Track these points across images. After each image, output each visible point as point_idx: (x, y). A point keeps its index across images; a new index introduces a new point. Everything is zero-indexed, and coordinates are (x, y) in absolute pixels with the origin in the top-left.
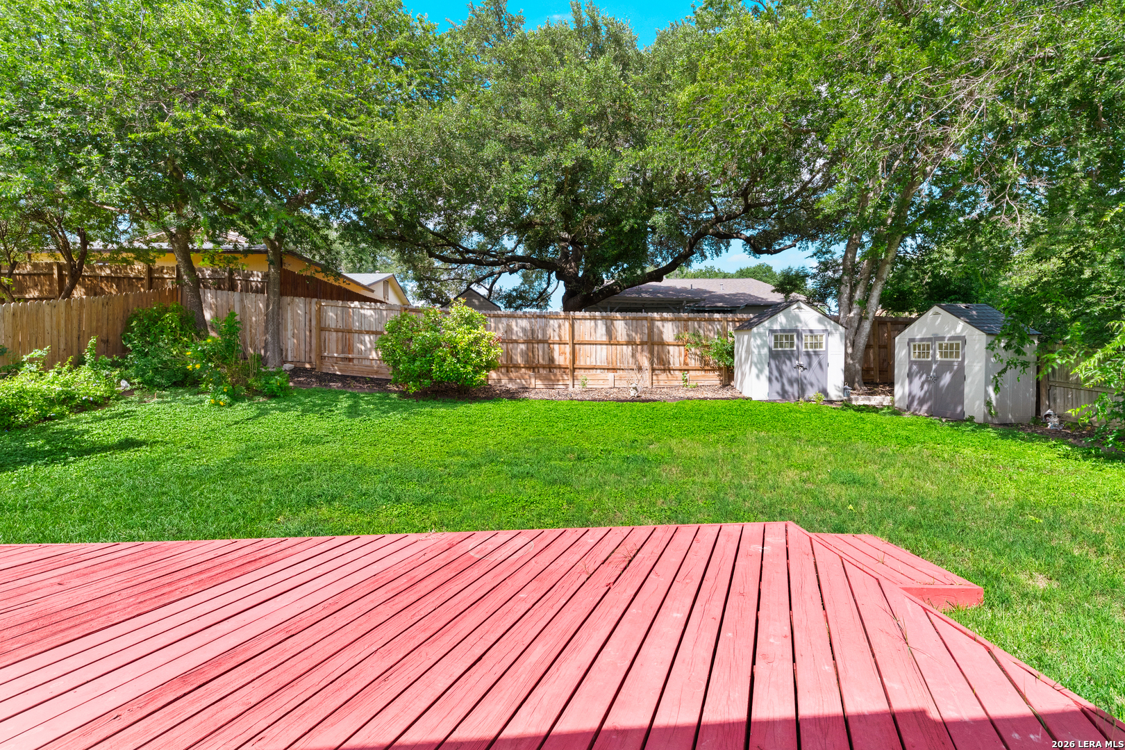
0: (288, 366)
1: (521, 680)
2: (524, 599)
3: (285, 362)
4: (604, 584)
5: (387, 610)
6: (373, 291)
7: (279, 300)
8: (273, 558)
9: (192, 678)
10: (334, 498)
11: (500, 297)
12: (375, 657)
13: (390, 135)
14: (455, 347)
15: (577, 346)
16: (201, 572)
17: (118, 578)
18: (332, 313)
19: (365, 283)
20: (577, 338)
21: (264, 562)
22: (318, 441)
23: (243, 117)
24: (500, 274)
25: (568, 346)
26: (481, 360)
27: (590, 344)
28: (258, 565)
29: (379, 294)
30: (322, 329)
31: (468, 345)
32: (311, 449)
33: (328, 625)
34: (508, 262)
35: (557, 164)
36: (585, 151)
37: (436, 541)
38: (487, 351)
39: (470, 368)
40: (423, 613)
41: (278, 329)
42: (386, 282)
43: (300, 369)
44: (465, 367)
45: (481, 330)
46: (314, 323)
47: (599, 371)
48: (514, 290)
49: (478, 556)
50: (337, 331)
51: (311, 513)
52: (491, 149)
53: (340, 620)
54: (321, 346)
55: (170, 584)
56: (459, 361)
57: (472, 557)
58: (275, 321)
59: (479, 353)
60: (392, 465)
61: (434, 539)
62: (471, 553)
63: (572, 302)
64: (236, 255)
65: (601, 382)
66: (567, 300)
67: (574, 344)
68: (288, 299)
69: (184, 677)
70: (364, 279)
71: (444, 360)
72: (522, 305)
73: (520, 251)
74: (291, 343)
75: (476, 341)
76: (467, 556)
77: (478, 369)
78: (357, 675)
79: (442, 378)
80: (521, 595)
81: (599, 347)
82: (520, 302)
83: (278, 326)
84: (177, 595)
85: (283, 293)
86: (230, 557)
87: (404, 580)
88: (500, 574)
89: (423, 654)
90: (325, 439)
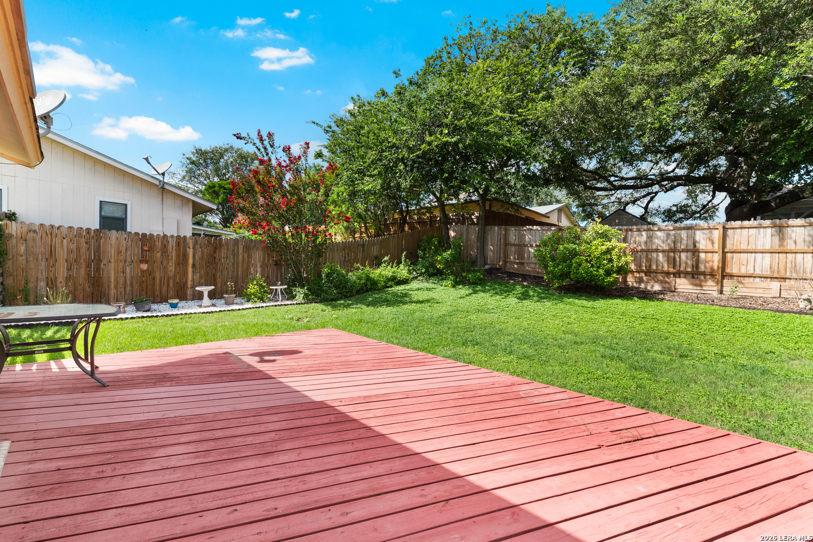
0: (487, 267)
1: (485, 464)
2: (528, 428)
3: (486, 264)
4: (598, 444)
5: (453, 403)
6: (549, 217)
7: (484, 228)
8: (426, 364)
9: (367, 399)
10: (477, 344)
11: (657, 213)
12: (430, 420)
13: (547, 111)
14: (589, 256)
15: (729, 255)
16: (398, 361)
17: (373, 355)
18: (513, 234)
19: (543, 212)
20: (729, 247)
21: (422, 364)
22: (487, 311)
23: (455, 130)
24: (656, 193)
25: (716, 255)
26: (613, 266)
27: (747, 252)
28: (419, 365)
29: (553, 219)
30: (507, 244)
31: (601, 254)
32: (482, 315)
33: (423, 400)
34: (667, 181)
35: (705, 86)
36: (738, 63)
37: (506, 379)
38: (618, 258)
39: (601, 271)
40: (467, 412)
41: (484, 245)
42: (560, 210)
43: (494, 269)
44: (597, 271)
45: (614, 242)
46: (502, 241)
47: (757, 280)
48: (674, 205)
49: (523, 396)
50: (515, 245)
51: (461, 349)
52: (636, 93)
53: (430, 399)
54: (506, 256)
55: (386, 362)
56: (592, 266)
57: (520, 395)
58: (482, 240)
59: (611, 260)
60: (522, 332)
61: (505, 378)
62: (520, 393)
63: (737, 211)
64: (467, 205)
65: (761, 291)
66: (731, 210)
67: (724, 253)
68: (489, 227)
69: (365, 397)
70: (543, 210)
71: (580, 265)
72: (682, 218)
73: (680, 172)
74: (490, 254)
75: (608, 251)
76: (517, 393)
77: (608, 273)
78: (417, 424)
79: (578, 278)
80: (529, 426)
81: (759, 256)
82: (681, 215)
83: (483, 243)
84: (385, 367)
85: (486, 224)
86: (411, 358)
87: (472, 393)
88: (528, 410)
89: (450, 429)
90: (492, 311)
